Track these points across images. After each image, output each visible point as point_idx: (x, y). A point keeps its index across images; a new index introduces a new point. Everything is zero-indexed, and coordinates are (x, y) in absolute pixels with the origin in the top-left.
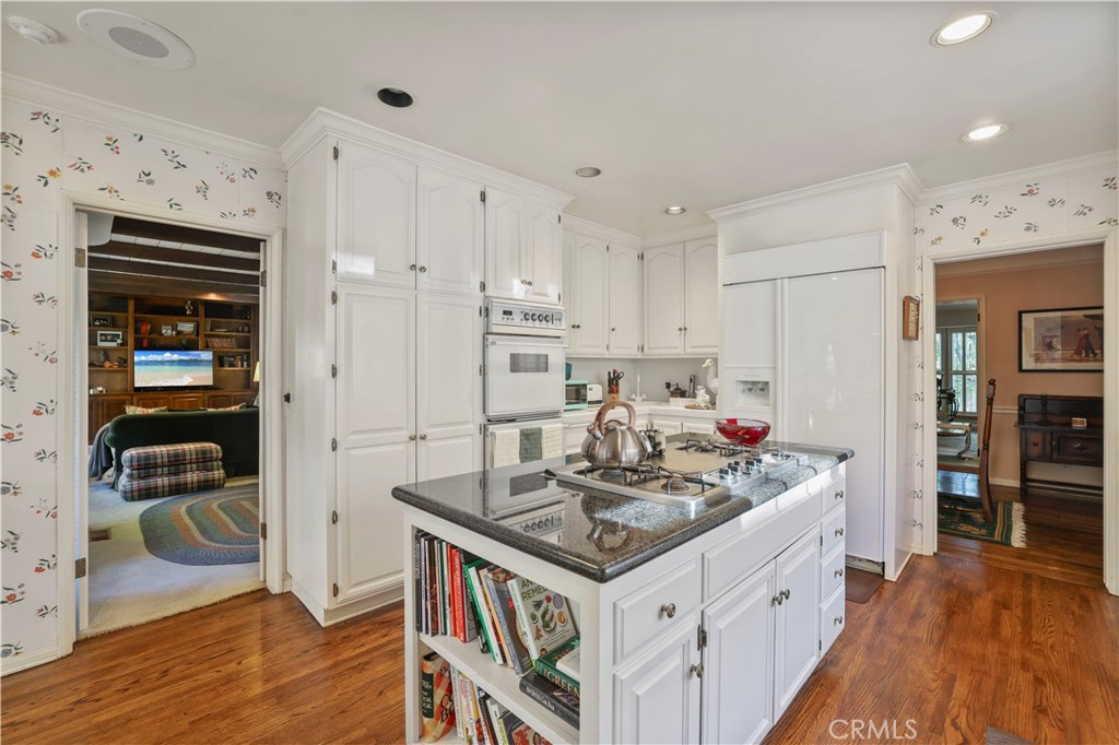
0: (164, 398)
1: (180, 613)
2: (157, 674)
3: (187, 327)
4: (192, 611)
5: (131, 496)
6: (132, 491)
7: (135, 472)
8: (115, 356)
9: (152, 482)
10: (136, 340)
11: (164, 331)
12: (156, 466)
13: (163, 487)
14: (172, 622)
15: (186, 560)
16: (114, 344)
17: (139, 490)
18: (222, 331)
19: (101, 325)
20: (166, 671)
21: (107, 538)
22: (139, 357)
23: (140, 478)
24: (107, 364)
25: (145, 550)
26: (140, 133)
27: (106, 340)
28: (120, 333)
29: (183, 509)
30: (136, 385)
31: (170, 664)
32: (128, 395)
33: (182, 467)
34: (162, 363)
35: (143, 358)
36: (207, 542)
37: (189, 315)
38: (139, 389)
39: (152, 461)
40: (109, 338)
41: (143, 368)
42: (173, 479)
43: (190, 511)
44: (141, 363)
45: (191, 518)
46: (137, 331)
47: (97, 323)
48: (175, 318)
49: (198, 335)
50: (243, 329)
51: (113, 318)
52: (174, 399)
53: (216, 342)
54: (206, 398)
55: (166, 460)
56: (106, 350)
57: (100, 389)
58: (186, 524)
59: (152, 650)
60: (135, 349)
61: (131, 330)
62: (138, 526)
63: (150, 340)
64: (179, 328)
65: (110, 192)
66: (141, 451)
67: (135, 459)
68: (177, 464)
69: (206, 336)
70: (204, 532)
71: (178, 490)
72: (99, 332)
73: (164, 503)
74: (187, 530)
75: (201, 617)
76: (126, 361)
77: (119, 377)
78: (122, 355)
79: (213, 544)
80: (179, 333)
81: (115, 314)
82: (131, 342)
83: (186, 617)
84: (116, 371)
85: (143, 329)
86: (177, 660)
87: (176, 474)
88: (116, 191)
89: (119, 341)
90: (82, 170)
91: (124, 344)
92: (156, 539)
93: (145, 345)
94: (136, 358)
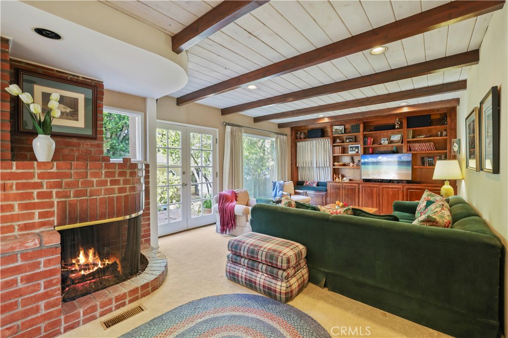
0: (377, 187)
3: (396, 138)
10: (364, 148)
11: (382, 142)
18: (422, 138)
19: (350, 142)
27: (352, 151)
28: (359, 145)
37: (397, 128)
40: (353, 149)
46: (365, 143)
47: (348, 141)
48: (390, 132)
49: (402, 143)
50: (442, 133)
51: (355, 136)
52: (383, 188)
53: (417, 146)
54: (405, 190)
61: (362, 143)
63: (373, 149)
64: (392, 139)
69: (408, 142)
72: (350, 146)
77: (358, 172)
80: (391, 142)
82: (361, 150)
85: (369, 141)
93: (370, 151)
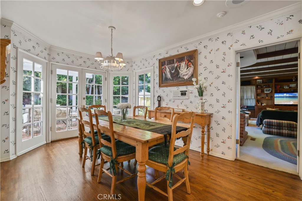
1: (262, 166)
2: (247, 177)
3: (293, 85)
4: (266, 168)
5: (265, 132)
6: (265, 131)
7: (266, 126)
8: (269, 95)
9: (271, 130)
10: (275, 90)
11: (285, 87)
12: (272, 125)
13: (275, 132)
14: (259, 167)
15: (272, 154)
16: (269, 92)
17: (267, 131)
19: (266, 87)
20: (251, 178)
21: (254, 140)
22: (276, 95)
23: (267, 128)
24: (267, 98)
25: (262, 146)
26: (250, 26)
27: (267, 91)
28: (271, 89)
29: (279, 140)
30: (275, 104)
31: (252, 177)
32: (273, 106)
33: (281, 127)
34: (283, 97)
35: (277, 96)
36: (282, 152)
37: (294, 81)
38: (276, 105)
39: (271, 124)
40: (268, 91)
41: (277, 98)
42: (278, 131)
43: (281, 142)
44: (276, 97)
45: (280, 143)
46: (275, 88)
47: (264, 87)
48: (289, 83)
51: (268, 84)
55: (276, 124)
56: (267, 94)
57: (265, 104)
58: (277, 144)
59: (250, 171)
60: (275, 93)
61: (274, 88)
62: (263, 140)
63: (280, 90)
65: (243, 45)
66: (268, 120)
67: (266, 122)
68: (279, 126)
70: (283, 148)
71: (280, 134)
72: (265, 89)
73: (274, 137)
74: (277, 146)
75: (269, 171)
76: (272, 97)
77: (270, 101)
78: (271, 95)
79: (284, 153)
80: (290, 87)
81: (269, 84)
82: (274, 91)
83: (264, 168)
84: (269, 100)
85: (278, 87)
86: (255, 177)
87: (279, 129)
88: (245, 44)
89: (270, 91)
90: (237, 43)
91: (272, 92)
92: (266, 146)
93: (278, 92)
94: (275, 95)
